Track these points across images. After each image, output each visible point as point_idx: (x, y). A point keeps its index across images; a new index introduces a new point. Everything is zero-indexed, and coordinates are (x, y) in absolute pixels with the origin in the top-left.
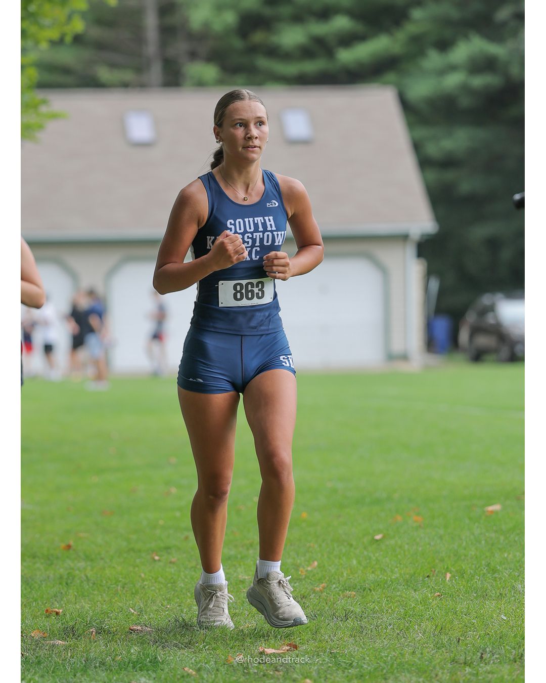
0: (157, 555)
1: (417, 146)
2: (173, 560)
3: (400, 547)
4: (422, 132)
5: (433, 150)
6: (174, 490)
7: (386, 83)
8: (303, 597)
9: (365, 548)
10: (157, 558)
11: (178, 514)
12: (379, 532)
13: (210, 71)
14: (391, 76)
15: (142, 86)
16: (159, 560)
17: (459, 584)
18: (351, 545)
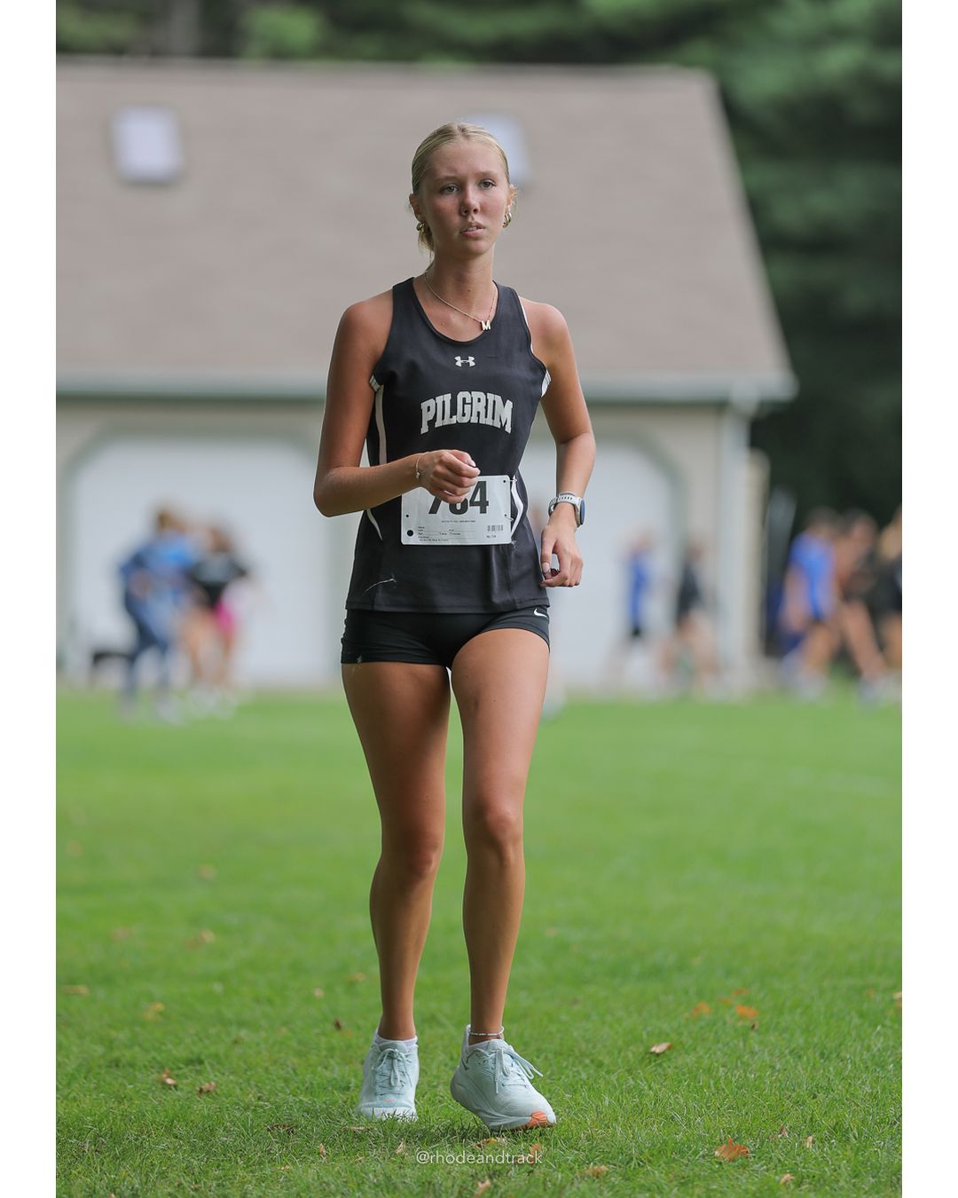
0: (169, 1077)
1: (756, 207)
2: (206, 1086)
3: (709, 1071)
4: (770, 175)
5: (789, 215)
6: (209, 937)
7: (688, 64)
8: (494, 1174)
9: (629, 1071)
10: (169, 1081)
11: (218, 988)
12: (661, 1036)
13: (301, 27)
14: (701, 49)
15: (156, 53)
16: (175, 1086)
17: (838, 1155)
18: (600, 1065)
